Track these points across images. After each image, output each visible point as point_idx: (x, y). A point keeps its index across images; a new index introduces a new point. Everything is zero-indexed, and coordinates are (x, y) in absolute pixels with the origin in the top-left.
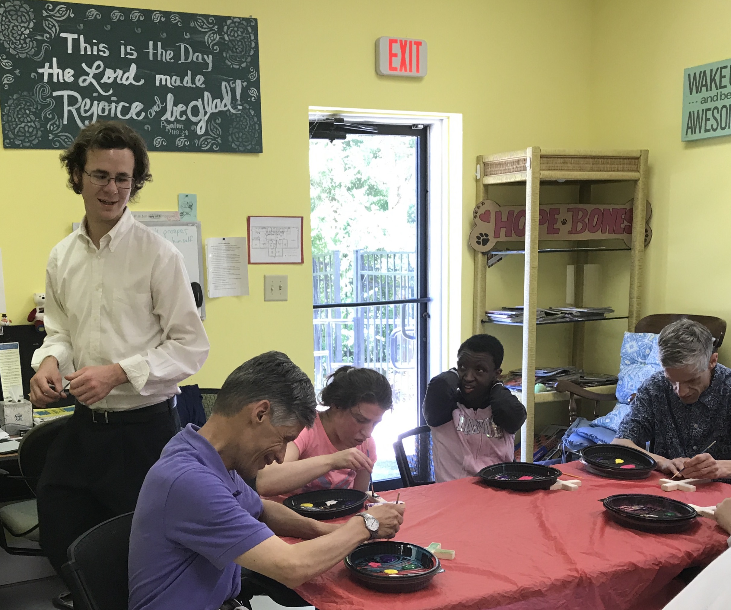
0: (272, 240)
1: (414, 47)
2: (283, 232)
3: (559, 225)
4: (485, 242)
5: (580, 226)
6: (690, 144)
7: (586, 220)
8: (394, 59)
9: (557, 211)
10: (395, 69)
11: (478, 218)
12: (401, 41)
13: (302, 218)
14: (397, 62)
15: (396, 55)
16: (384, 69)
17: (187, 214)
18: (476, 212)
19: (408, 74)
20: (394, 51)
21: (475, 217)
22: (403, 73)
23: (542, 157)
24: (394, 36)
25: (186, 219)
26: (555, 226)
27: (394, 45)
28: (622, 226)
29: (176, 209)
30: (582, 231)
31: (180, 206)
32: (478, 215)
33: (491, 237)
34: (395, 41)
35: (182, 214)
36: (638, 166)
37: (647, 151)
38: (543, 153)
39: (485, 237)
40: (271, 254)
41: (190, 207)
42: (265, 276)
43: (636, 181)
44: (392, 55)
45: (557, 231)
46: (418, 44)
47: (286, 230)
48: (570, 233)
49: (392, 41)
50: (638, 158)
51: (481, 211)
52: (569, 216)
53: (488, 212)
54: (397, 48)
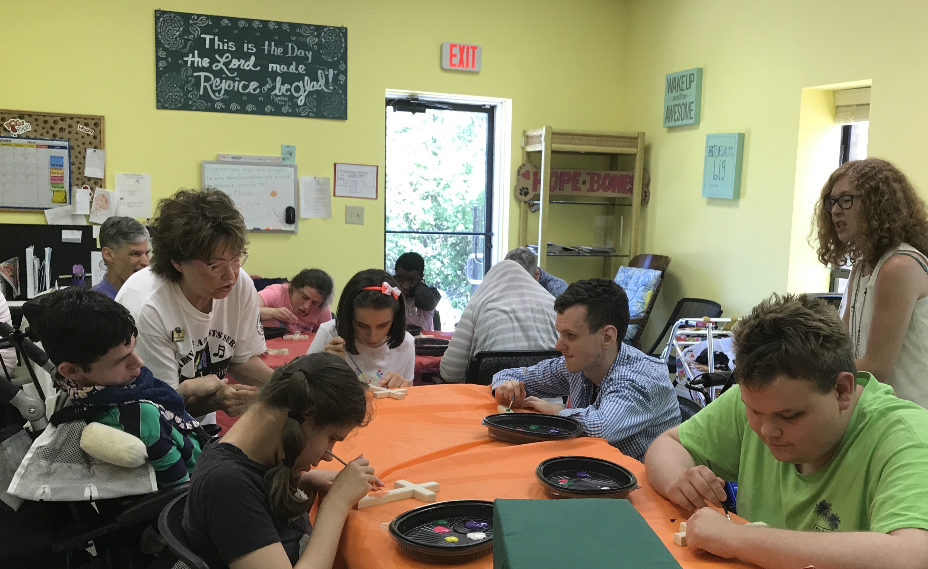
0: (353, 181)
1: (471, 51)
2: (362, 176)
3: (580, 185)
4: (526, 194)
5: (596, 186)
6: (671, 129)
7: (601, 182)
8: (454, 58)
9: (579, 174)
10: (455, 65)
11: (521, 176)
12: (460, 46)
13: (377, 167)
14: (456, 60)
15: (455, 56)
16: (447, 65)
17: (288, 159)
18: (519, 171)
19: (465, 69)
20: (454, 53)
21: (518, 175)
22: (461, 68)
23: (553, 134)
24: (454, 42)
25: (286, 162)
26: (578, 185)
27: (454, 48)
28: (628, 188)
29: (279, 155)
30: (597, 190)
31: (283, 154)
32: (521, 173)
33: (530, 190)
34: (455, 46)
35: (283, 159)
36: (637, 143)
37: (644, 133)
38: (554, 131)
39: (525, 190)
40: (351, 190)
41: (291, 154)
42: (346, 206)
43: (635, 155)
44: (452, 55)
45: (579, 189)
46: (474, 48)
47: (364, 175)
48: (588, 191)
49: (452, 46)
50: (637, 138)
51: (523, 171)
52: (588, 179)
53: (528, 172)
54: (456, 51)
